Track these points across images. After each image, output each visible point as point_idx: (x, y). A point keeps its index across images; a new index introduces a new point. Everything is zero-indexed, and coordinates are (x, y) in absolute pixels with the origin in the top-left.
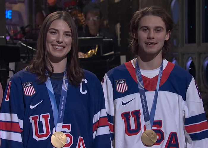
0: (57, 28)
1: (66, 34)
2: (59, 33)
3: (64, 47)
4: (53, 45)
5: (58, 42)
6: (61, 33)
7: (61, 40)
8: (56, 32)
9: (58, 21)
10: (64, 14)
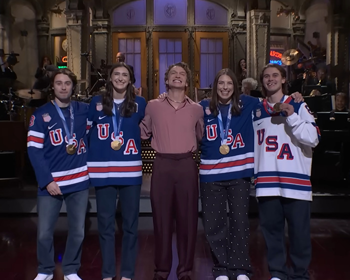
0: (223, 81)
1: (229, 83)
2: (224, 84)
3: (229, 92)
4: (221, 91)
5: (224, 89)
6: (226, 83)
7: (226, 88)
8: (222, 83)
9: (223, 75)
10: (227, 71)
